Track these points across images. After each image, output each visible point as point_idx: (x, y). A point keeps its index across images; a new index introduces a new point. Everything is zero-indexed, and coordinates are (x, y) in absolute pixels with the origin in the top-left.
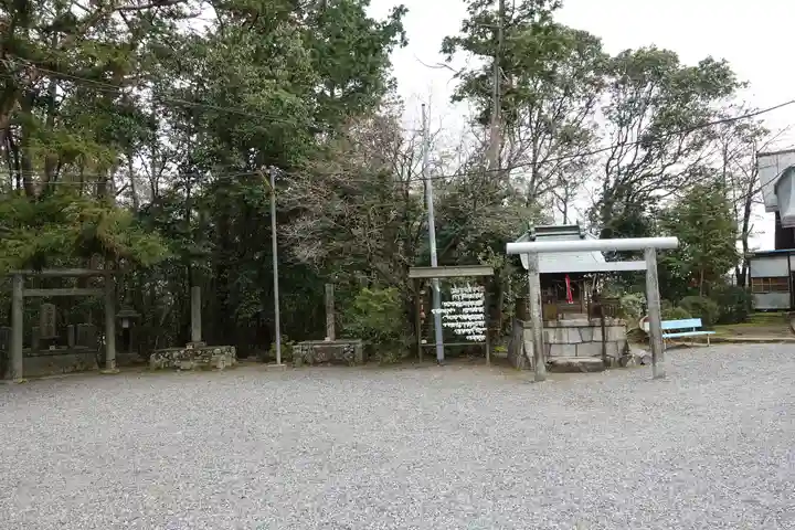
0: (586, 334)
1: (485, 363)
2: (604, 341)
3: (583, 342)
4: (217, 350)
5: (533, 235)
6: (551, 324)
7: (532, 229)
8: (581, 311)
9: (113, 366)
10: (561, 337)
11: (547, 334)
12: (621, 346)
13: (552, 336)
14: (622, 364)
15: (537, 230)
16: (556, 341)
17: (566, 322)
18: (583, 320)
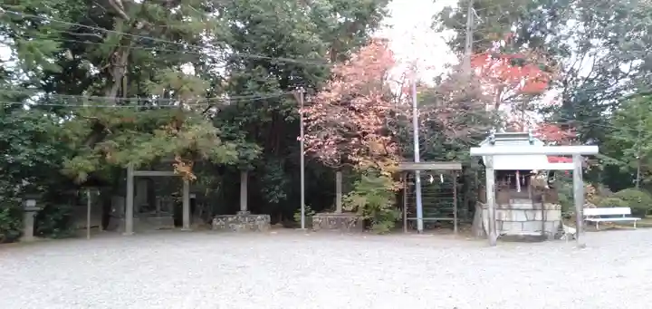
0: (530, 215)
1: (453, 234)
2: (544, 221)
3: (528, 221)
4: (259, 217)
5: (493, 140)
6: (504, 206)
7: (493, 136)
8: (527, 198)
9: (188, 226)
10: (511, 216)
11: (500, 214)
12: (557, 224)
13: (504, 215)
14: (557, 237)
15: (496, 136)
16: (507, 219)
17: (516, 205)
18: (528, 205)
